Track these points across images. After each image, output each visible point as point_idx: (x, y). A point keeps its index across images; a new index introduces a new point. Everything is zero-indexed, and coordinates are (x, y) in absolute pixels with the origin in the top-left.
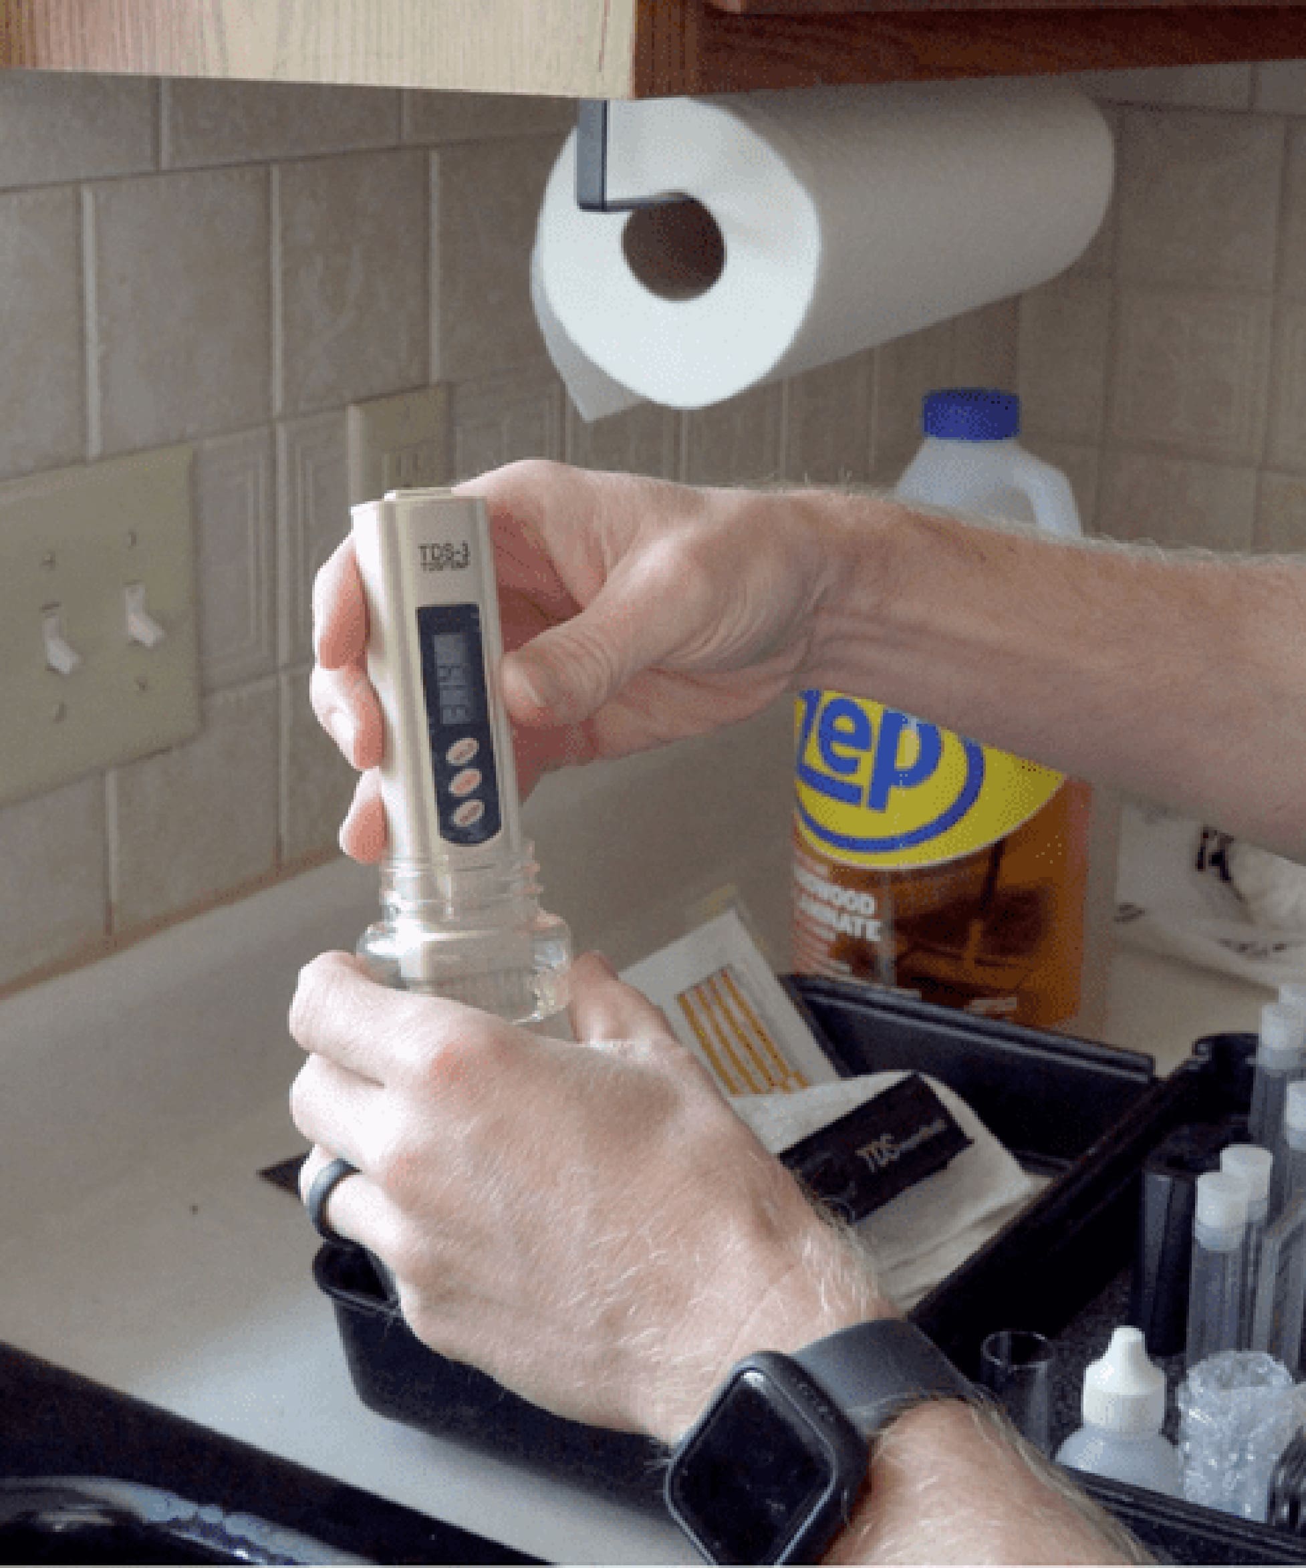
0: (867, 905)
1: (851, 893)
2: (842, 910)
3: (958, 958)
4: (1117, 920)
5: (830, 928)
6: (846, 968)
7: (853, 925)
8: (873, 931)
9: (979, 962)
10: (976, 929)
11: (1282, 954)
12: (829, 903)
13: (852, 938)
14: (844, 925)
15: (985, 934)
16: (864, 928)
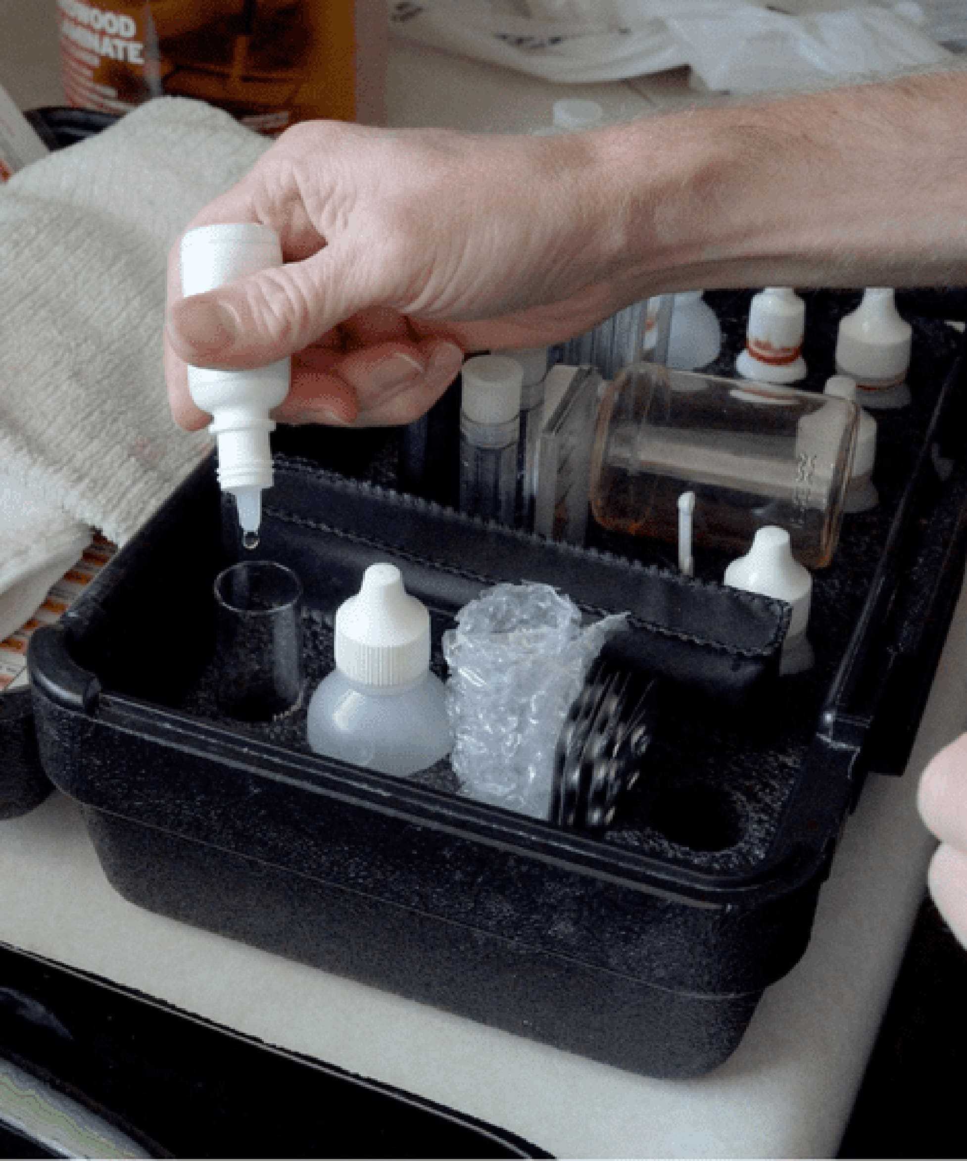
0: (127, 27)
1: (110, 16)
2: (103, 33)
3: (224, 77)
4: (394, 18)
5: (92, 52)
6: (111, 92)
7: (115, 48)
8: (134, 54)
9: (245, 79)
10: (241, 44)
11: (557, 47)
12: (89, 27)
13: (116, 61)
14: (106, 48)
15: (252, 48)
16: (125, 51)
